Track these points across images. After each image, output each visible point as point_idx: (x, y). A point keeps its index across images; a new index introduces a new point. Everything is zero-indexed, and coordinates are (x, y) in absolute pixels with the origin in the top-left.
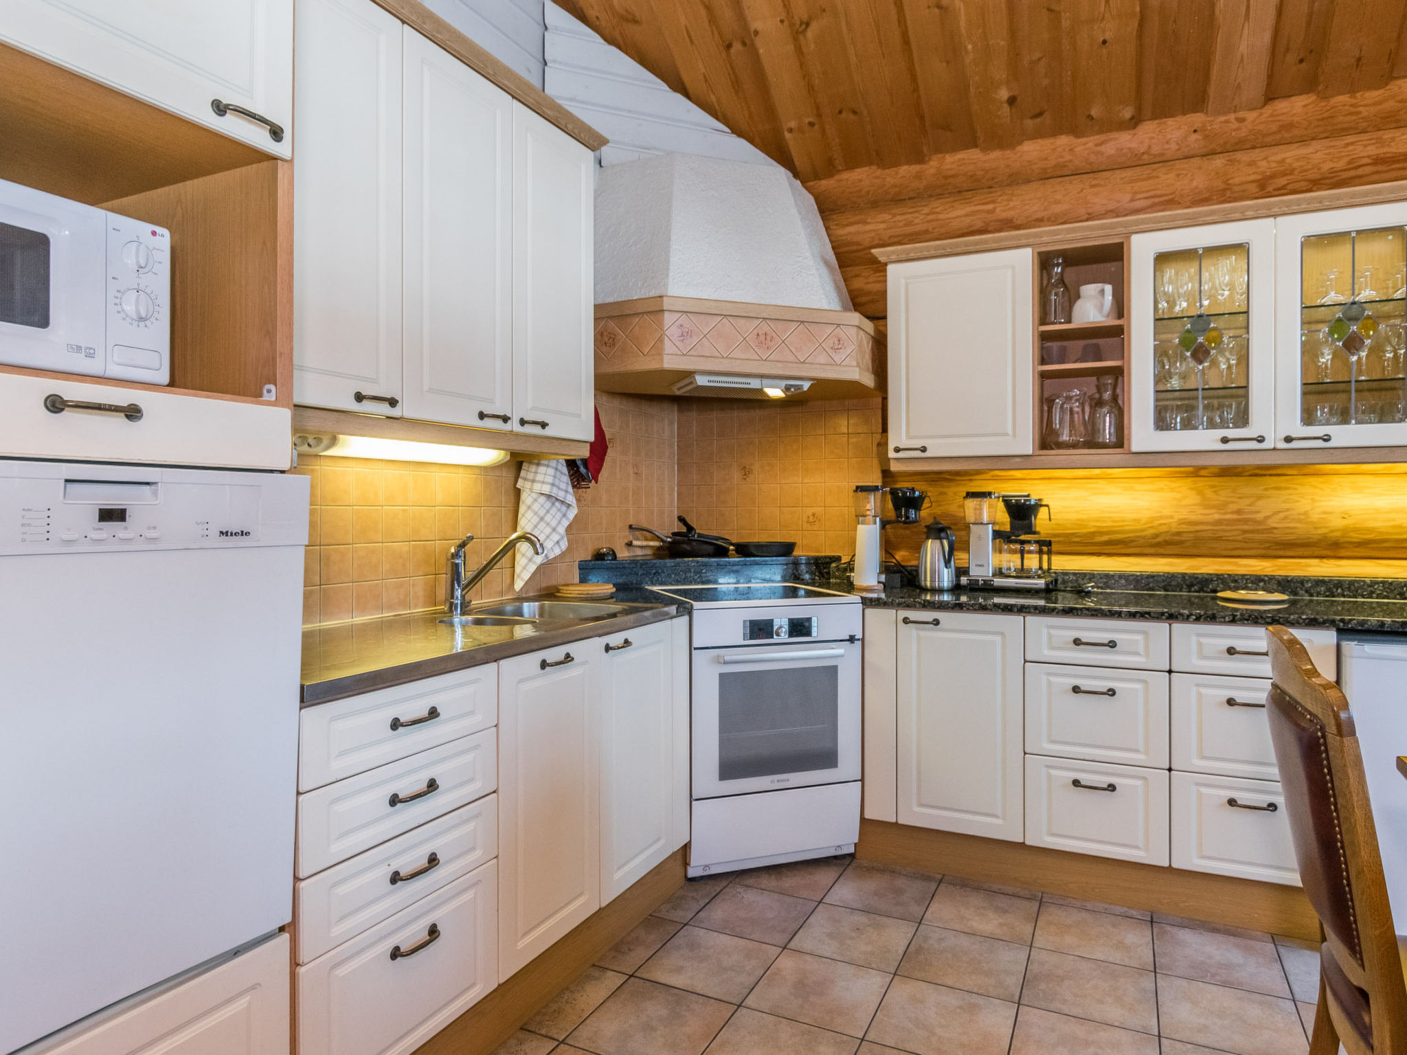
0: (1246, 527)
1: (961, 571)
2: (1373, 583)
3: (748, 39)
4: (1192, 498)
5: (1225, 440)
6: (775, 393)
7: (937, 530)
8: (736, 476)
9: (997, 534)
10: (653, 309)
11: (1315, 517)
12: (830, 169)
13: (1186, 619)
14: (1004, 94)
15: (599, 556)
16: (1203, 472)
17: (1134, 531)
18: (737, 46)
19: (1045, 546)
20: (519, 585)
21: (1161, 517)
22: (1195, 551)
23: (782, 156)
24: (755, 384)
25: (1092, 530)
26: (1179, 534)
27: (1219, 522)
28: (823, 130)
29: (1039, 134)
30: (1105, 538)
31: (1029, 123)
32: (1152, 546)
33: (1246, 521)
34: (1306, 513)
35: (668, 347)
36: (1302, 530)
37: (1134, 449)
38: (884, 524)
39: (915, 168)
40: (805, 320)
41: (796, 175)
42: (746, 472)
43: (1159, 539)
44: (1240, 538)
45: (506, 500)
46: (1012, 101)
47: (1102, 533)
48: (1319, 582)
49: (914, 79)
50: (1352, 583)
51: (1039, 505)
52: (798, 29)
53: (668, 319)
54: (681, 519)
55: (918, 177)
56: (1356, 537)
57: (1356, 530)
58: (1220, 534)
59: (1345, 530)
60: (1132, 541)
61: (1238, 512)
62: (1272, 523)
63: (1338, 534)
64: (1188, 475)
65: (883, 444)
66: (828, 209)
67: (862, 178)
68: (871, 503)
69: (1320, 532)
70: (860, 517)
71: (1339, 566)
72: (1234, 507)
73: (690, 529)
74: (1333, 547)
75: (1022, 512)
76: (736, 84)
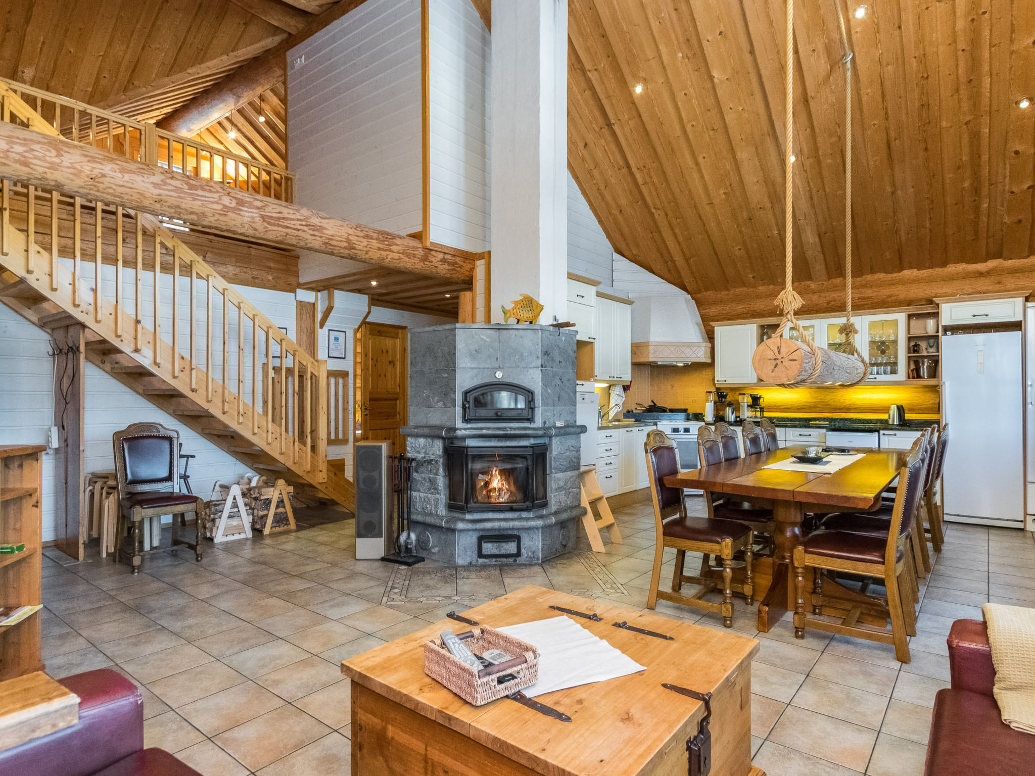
0: (823, 404)
1: (737, 417)
3: (674, 262)
4: (809, 395)
6: (681, 365)
7: (730, 404)
8: (669, 387)
9: (748, 406)
10: (646, 345)
11: (842, 401)
12: (700, 291)
13: (789, 427)
14: (751, 276)
15: (628, 412)
17: (791, 405)
18: (669, 262)
19: (762, 410)
20: (610, 418)
21: (800, 401)
22: (810, 411)
23: (683, 288)
24: (674, 364)
25: (780, 405)
26: (804, 406)
27: (816, 402)
28: (697, 282)
29: (763, 284)
31: (761, 282)
32: (798, 409)
33: (822, 402)
34: (839, 400)
35: (651, 355)
36: (838, 405)
38: (715, 403)
39: (726, 292)
40: (689, 345)
41: (689, 293)
42: (672, 386)
43: (799, 407)
44: (822, 407)
45: (607, 396)
46: (753, 277)
47: (783, 406)
48: (841, 419)
49: (724, 272)
50: (850, 419)
51: (760, 397)
52: (687, 261)
53: (651, 348)
54: (653, 401)
55: (728, 295)
56: (853, 407)
58: (816, 406)
59: (850, 405)
60: (791, 408)
61: (822, 399)
62: (830, 402)
63: (848, 406)
65: (714, 379)
66: (699, 304)
67: (710, 294)
68: (712, 397)
69: (844, 405)
70: (707, 401)
71: (849, 415)
72: (820, 398)
73: (655, 404)
74: (848, 409)
75: (756, 400)
76: (669, 271)
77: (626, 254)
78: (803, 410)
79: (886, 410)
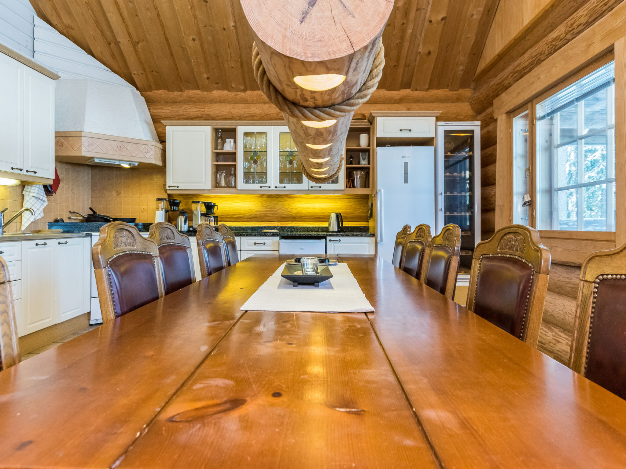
0: (273, 213)
1: (190, 227)
2: (301, 227)
3: (117, 44)
4: (260, 204)
5: (261, 187)
6: (126, 166)
7: (183, 213)
8: (114, 194)
9: (202, 214)
10: (78, 136)
11: (289, 209)
12: (150, 89)
13: (244, 235)
14: (205, 76)
15: (57, 221)
16: (263, 197)
17: (244, 214)
18: (113, 45)
19: (216, 219)
20: (23, 228)
21: (251, 210)
22: (261, 220)
23: (132, 82)
24: (117, 163)
25: (233, 214)
26: (256, 215)
27: (266, 211)
28: (147, 76)
29: (217, 89)
30: (236, 216)
31: (215, 86)
32: (250, 218)
33: (272, 211)
34: (287, 209)
35: (83, 148)
36: (286, 213)
37: (238, 188)
38: (167, 211)
39: (180, 93)
40: (136, 143)
41: (138, 89)
42: (118, 193)
43: (251, 216)
44: (271, 216)
45: (19, 199)
46: (208, 78)
47: (235, 215)
48: (289, 227)
49: (176, 65)
50: (296, 228)
51: (214, 205)
52: (135, 44)
53: (84, 139)
54: (91, 209)
55: (181, 96)
56: (299, 215)
57: (299, 213)
58: (267, 215)
59: (296, 213)
60: (244, 217)
61: (271, 208)
62: (279, 211)
63: (295, 214)
64: (259, 197)
65: (165, 185)
66: (149, 102)
67: (161, 93)
68: (163, 204)
69: (291, 214)
70: (157, 209)
71: (296, 223)
72: (270, 207)
73: (95, 212)
74: (294, 218)
75: (210, 207)
76: (113, 56)
77: (55, 22)
78: (254, 220)
79: (326, 218)
